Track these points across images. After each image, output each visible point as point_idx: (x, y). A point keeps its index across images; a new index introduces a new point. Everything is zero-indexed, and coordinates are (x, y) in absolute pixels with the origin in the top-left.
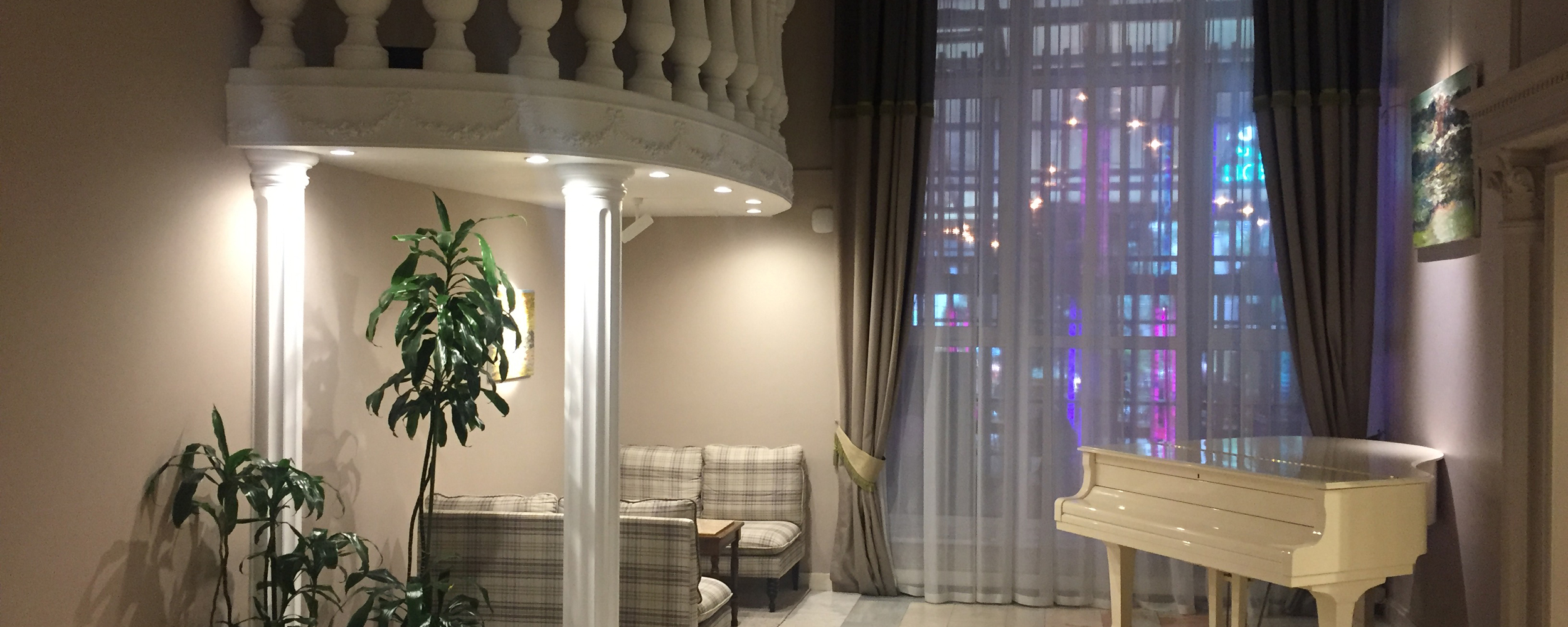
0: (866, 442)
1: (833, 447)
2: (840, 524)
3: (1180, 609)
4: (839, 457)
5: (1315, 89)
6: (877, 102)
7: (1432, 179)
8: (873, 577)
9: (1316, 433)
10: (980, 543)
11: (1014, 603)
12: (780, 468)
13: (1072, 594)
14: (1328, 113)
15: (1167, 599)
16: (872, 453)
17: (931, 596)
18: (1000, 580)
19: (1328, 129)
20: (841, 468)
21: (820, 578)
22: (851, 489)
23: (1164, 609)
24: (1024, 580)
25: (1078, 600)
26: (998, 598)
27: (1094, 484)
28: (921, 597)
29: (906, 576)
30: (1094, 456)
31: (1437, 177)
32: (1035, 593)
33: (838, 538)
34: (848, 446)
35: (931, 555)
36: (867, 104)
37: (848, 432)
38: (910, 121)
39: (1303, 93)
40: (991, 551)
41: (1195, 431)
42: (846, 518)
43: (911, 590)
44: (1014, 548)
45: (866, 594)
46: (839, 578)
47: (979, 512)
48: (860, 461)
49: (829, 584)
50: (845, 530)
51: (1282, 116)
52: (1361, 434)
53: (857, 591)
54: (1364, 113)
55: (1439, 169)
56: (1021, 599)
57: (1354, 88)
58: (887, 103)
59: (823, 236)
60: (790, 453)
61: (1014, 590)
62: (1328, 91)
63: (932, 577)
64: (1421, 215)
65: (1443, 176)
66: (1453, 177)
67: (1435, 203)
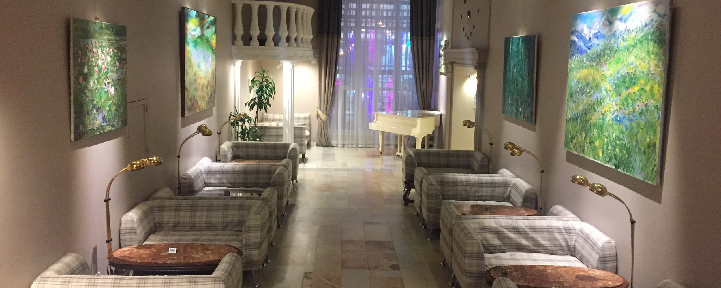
0: (325, 112)
1: (316, 114)
2: (318, 131)
3: (392, 147)
4: (318, 116)
5: (422, 36)
6: (328, 34)
7: (441, 59)
8: (326, 142)
9: (421, 109)
10: (350, 135)
11: (357, 147)
12: (305, 118)
13: (370, 145)
14: (424, 42)
15: (390, 145)
16: (326, 114)
17: (340, 146)
18: (354, 142)
19: (424, 45)
20: (319, 118)
21: (313, 144)
22: (321, 123)
23: (389, 147)
24: (360, 142)
25: (371, 146)
26: (354, 146)
27: (377, 120)
28: (337, 147)
29: (333, 142)
30: (377, 115)
32: (362, 145)
33: (318, 134)
34: (320, 113)
35: (340, 137)
36: (326, 35)
37: (320, 110)
38: (336, 39)
39: (420, 37)
40: (353, 136)
41: (396, 109)
42: (320, 130)
43: (335, 145)
44: (358, 136)
45: (324, 146)
46: (318, 143)
47: (350, 128)
48: (323, 117)
49: (316, 145)
50: (320, 132)
51: (415, 42)
52: (429, 109)
53: (322, 146)
54: (432, 42)
56: (359, 146)
57: (430, 36)
58: (330, 35)
59: (314, 65)
60: (307, 115)
61: (358, 144)
62: (424, 37)
63: (340, 142)
66: (444, 60)
67: (442, 64)
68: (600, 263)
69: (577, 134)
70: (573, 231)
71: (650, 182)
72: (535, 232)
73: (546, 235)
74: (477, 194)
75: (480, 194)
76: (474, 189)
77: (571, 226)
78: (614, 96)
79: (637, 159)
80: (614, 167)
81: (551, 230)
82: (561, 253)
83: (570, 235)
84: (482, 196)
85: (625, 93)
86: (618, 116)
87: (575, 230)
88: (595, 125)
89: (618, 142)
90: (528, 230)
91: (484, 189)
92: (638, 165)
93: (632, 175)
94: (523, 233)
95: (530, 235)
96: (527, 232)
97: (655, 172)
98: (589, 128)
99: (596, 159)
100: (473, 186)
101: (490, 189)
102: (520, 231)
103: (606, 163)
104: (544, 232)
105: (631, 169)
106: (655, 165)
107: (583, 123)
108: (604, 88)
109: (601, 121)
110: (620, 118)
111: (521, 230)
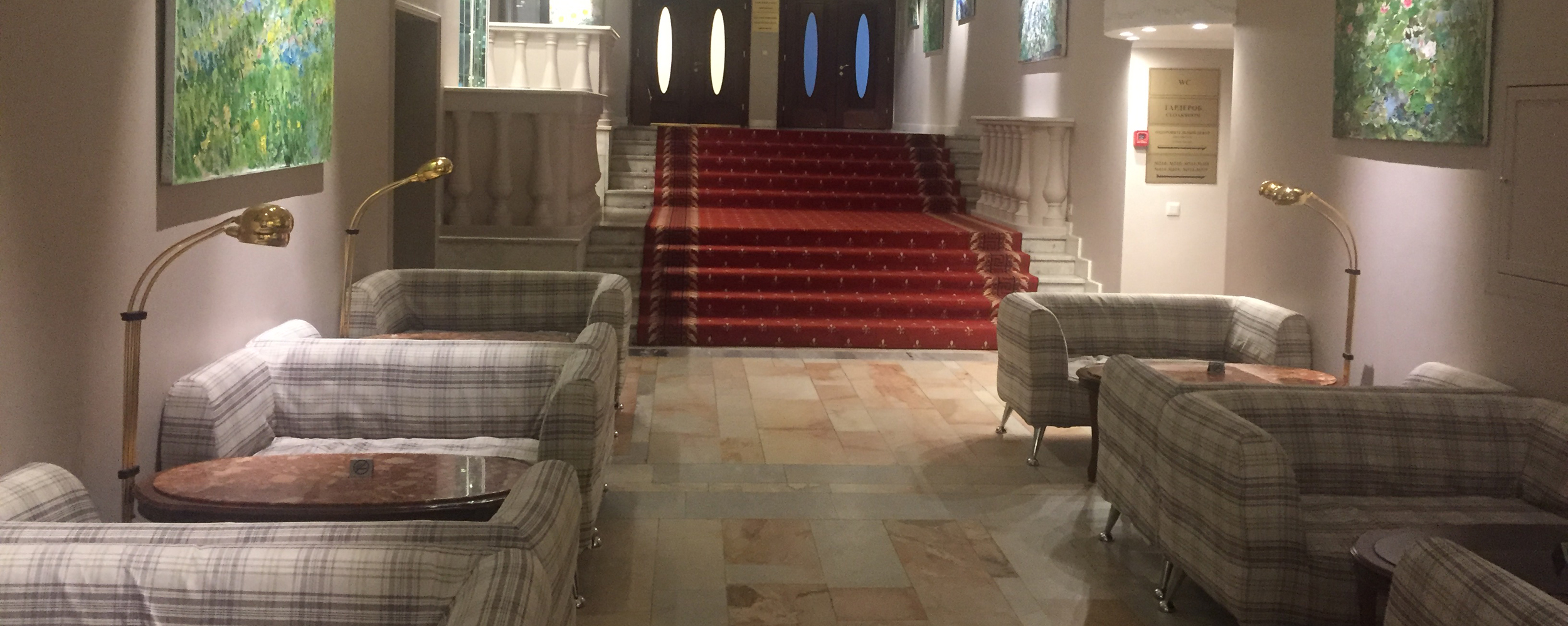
69: (212, 119)
78: (283, 5)
80: (284, 165)
86: (289, 48)
88: (251, 80)
89: (289, 106)
98: (239, 91)
99: (253, 166)
107: (225, 80)
109: (263, 65)
110: (292, 52)
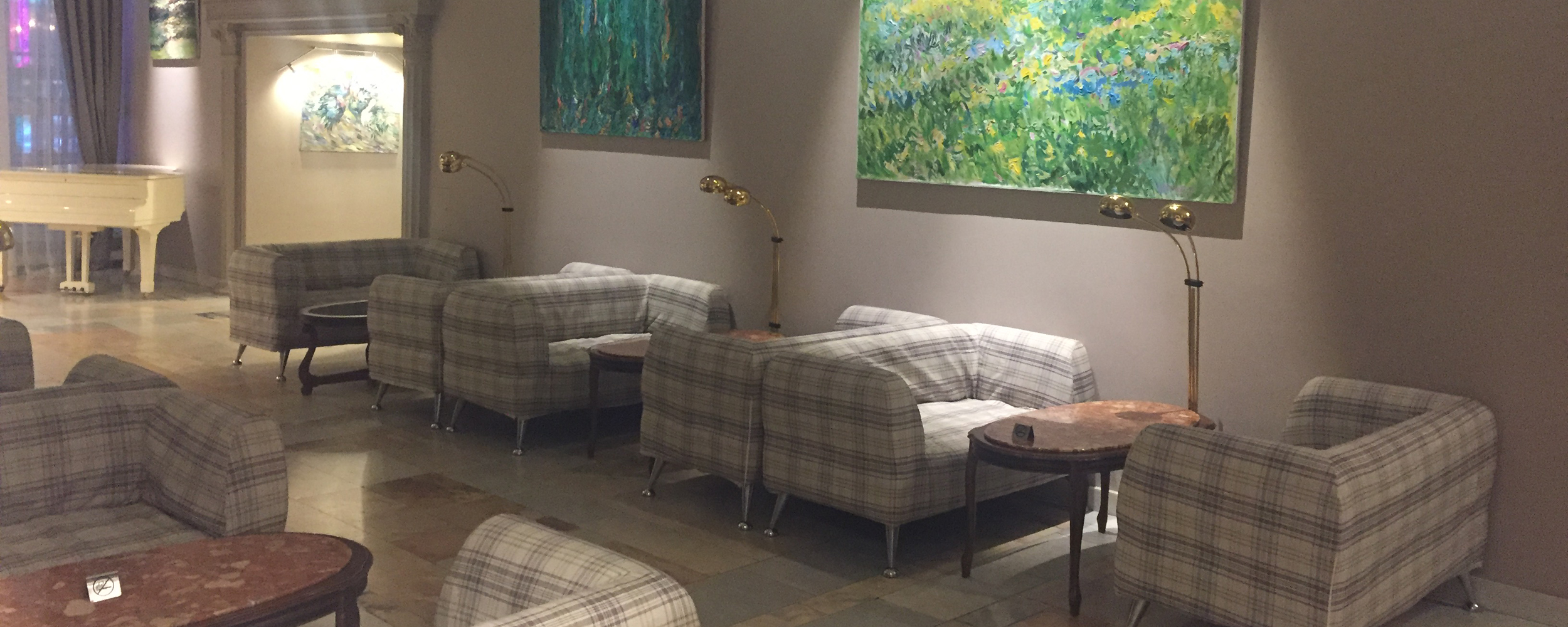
7: (166, 24)
31: (170, 23)
55: (171, 19)
64: (158, 42)
65: (175, 24)
66: (183, 26)
67: (168, 37)
68: (1075, 392)
69: (912, 138)
70: (969, 344)
71: (1211, 200)
72: (916, 355)
73: (935, 361)
74: (580, 320)
75: (587, 320)
76: (572, 309)
77: (964, 335)
78: (1059, 41)
79: (1160, 158)
80: (1070, 190)
81: (938, 348)
82: (958, 396)
83: (966, 353)
84: (591, 325)
85: (1098, 32)
86: (1078, 80)
87: (971, 340)
88: (984, 111)
89: (1082, 135)
90: (906, 353)
91: (594, 307)
92: (1163, 173)
93: (1141, 196)
94: (901, 360)
95: (912, 363)
96: (905, 357)
97: (1228, 176)
98: (961, 119)
99: (996, 182)
100: (570, 302)
101: (604, 306)
102: (896, 359)
103: (1039, 186)
104: (928, 353)
105: (1136, 184)
106: (1225, 165)
107: (936, 111)
108: (1019, 28)
109: (1013, 98)
110: (1085, 83)
111: (897, 355)
